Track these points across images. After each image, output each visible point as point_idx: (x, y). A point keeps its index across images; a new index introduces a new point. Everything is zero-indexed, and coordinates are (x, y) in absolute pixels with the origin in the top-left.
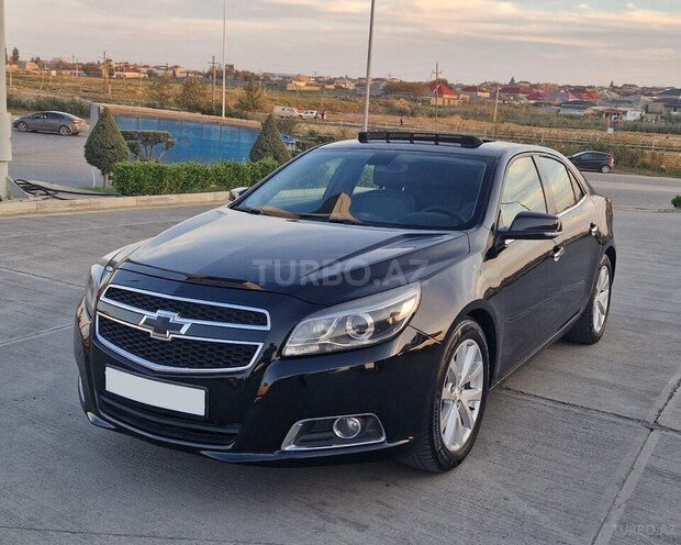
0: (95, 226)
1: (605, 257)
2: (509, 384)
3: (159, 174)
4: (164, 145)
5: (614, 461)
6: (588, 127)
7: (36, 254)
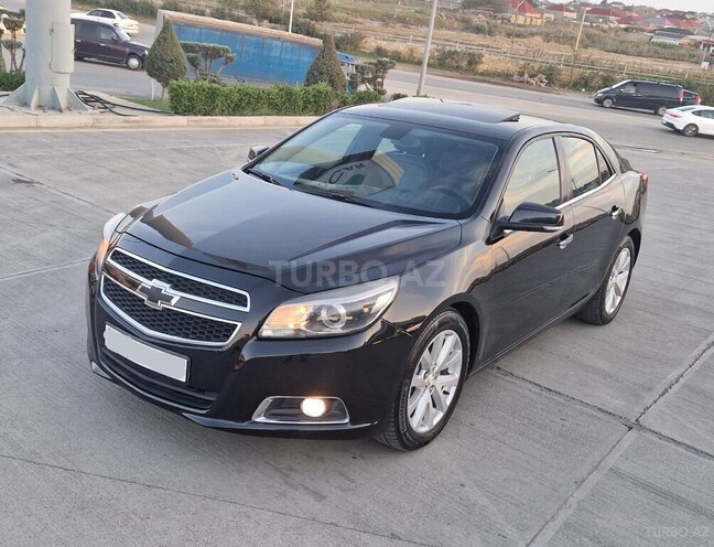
0: (144, 147)
1: (627, 238)
2: (502, 363)
3: (212, 95)
4: (223, 59)
5: (581, 458)
6: (680, 59)
7: (83, 175)
